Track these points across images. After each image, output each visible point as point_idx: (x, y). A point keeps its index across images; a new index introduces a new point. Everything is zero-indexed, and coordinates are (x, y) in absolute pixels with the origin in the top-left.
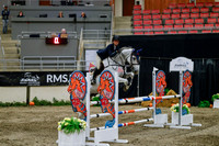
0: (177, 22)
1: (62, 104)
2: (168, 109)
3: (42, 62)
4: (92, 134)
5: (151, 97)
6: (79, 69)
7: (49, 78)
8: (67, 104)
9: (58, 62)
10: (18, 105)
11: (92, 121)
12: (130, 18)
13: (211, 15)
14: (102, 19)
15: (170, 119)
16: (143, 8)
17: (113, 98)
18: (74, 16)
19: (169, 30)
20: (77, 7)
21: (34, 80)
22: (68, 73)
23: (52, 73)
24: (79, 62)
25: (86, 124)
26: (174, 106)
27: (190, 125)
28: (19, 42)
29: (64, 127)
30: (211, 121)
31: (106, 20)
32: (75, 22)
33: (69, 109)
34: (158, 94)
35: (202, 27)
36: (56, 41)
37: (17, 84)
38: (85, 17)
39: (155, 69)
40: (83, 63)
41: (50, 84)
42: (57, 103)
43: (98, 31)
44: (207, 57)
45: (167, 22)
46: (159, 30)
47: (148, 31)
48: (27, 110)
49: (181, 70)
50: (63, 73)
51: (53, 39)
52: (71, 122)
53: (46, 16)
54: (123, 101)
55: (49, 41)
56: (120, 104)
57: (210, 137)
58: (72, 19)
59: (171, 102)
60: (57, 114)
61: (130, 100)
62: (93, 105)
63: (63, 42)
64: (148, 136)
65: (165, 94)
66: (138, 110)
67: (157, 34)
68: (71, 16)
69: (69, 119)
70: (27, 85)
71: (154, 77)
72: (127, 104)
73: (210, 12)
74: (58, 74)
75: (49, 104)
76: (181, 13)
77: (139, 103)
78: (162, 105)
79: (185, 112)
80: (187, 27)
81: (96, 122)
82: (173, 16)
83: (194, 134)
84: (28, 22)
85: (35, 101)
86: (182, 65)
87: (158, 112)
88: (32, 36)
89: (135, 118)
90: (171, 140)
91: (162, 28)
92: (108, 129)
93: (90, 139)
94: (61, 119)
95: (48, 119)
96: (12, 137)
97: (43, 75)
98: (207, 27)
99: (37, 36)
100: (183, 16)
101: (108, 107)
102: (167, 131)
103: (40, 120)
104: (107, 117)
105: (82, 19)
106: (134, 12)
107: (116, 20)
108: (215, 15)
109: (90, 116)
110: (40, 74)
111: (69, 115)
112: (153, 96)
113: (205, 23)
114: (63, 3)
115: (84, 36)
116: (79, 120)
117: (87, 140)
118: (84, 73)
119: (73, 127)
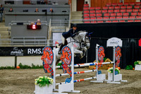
0: (112, 15)
1: (38, 67)
2: (106, 71)
3: (24, 40)
4: (57, 87)
5: (95, 63)
6: (48, 45)
7: (29, 51)
8: (41, 67)
9: (35, 40)
10: (9, 68)
11: (57, 78)
12: (81, 12)
13: (134, 10)
14: (64, 13)
15: (107, 78)
16: (90, 6)
17: (70, 63)
18: (45, 11)
19: (107, 20)
20: (48, 5)
21: (19, 52)
22: (42, 48)
23: (31, 48)
24: (48, 40)
25: (53, 80)
26: (110, 69)
27: (120, 81)
28: (10, 28)
29: (38, 82)
30: (134, 79)
31: (66, 13)
32: (46, 15)
33: (42, 71)
34: (100, 61)
35: (128, 18)
36: (34, 27)
37: (9, 55)
38: (52, 11)
39: (97, 45)
40: (51, 42)
41: (30, 55)
42: (34, 67)
43: (61, 20)
44: (131, 37)
45: (105, 15)
46: (100, 20)
47: (93, 21)
48: (15, 71)
49: (114, 45)
50: (38, 48)
51: (32, 26)
52: (44, 79)
53: (27, 11)
54: (77, 65)
55: (29, 27)
56: (75, 68)
57: (133, 89)
58: (44, 13)
59: (108, 66)
60: (34, 74)
61: (81, 65)
62: (58, 69)
63: (39, 27)
64: (93, 88)
65: (104, 61)
66: (86, 71)
67: (98, 22)
68: (43, 11)
69: (42, 77)
70: (15, 56)
71: (97, 50)
72: (79, 67)
73: (133, 8)
74: (35, 48)
75: (29, 68)
76: (114, 9)
77: (87, 67)
78: (102, 68)
79: (117, 73)
80: (118, 18)
81: (60, 79)
82: (109, 11)
83: (122, 87)
84: (16, 15)
85: (20, 66)
86: (115, 42)
87: (100, 73)
88: (18, 24)
89: (85, 77)
90: (108, 91)
91: (102, 19)
92: (67, 83)
93: (55, 90)
94: (37, 77)
95: (29, 77)
96: (5, 89)
97: (25, 49)
98: (131, 18)
99: (22, 24)
100: (115, 11)
101: (67, 69)
102: (105, 85)
103: (24, 78)
104: (67, 76)
105: (50, 13)
106: (84, 9)
107: (72, 13)
108: (136, 11)
109: (56, 75)
110: (23, 48)
111: (42, 74)
112: (96, 63)
113: (130, 16)
114: (38, 3)
115: (52, 24)
116: (49, 78)
117: (54, 91)
118: (52, 48)
119: (44, 83)
